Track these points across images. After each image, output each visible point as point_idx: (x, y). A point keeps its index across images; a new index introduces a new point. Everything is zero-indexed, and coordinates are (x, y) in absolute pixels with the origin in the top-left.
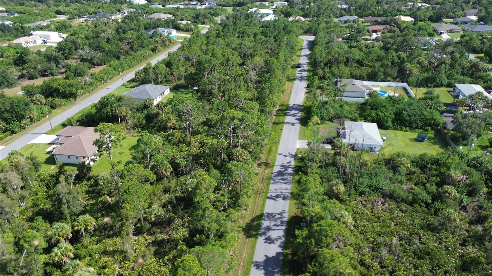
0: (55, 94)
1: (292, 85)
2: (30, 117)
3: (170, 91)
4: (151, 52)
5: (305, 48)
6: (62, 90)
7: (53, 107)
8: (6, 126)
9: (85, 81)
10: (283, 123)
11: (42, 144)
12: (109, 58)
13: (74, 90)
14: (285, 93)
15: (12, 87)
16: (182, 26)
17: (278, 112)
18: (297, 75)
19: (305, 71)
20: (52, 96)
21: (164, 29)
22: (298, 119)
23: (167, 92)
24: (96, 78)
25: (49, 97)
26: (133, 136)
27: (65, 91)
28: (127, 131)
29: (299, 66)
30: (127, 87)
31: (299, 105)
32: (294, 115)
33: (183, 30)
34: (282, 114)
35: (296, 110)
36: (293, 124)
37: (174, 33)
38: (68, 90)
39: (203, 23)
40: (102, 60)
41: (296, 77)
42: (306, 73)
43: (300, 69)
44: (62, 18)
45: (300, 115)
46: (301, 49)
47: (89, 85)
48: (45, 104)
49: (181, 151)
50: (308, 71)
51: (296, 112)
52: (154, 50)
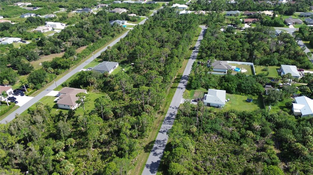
0: (58, 67)
1: (187, 62)
2: (46, 81)
3: (119, 65)
4: (111, 37)
5: (201, 35)
6: (62, 65)
7: (57, 74)
8: (34, 86)
9: (74, 58)
10: (177, 87)
11: (52, 96)
12: (88, 42)
13: (68, 65)
14: (182, 67)
15: (37, 60)
16: (130, 18)
17: (175, 80)
18: (192, 55)
19: (197, 52)
20: (57, 68)
21: (120, 21)
22: (185, 85)
23: (117, 65)
24: (80, 56)
25: (55, 69)
26: (97, 93)
27: (64, 65)
28: (94, 90)
29: (194, 48)
30: (96, 62)
31: (188, 76)
32: (183, 83)
33: (131, 21)
34: (177, 82)
35: (185, 79)
36: (182, 88)
37: (126, 23)
38: (65, 65)
39: (144, 15)
40: (84, 43)
41: (190, 56)
42: (197, 53)
43: (194, 51)
44: (63, 10)
45: (187, 82)
46: (199, 35)
47: (76, 60)
48: (54, 73)
49: (120, 104)
50: (199, 52)
51: (185, 80)
52: (113, 36)
